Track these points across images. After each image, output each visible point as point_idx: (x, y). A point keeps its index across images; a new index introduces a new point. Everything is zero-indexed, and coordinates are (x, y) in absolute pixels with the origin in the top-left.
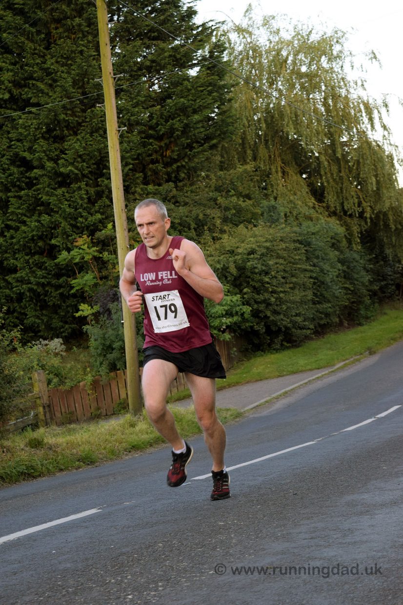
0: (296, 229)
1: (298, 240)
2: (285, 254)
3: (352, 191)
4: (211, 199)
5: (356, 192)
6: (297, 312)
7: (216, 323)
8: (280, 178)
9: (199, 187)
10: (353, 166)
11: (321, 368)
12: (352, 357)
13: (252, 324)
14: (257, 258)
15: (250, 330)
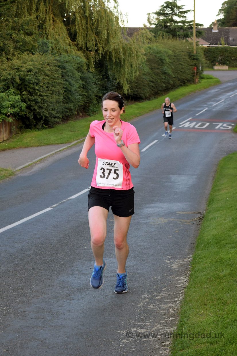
0: (57, 58)
1: (58, 65)
2: (49, 73)
3: (93, 37)
4: (9, 34)
5: (95, 37)
6: (53, 108)
7: (5, 111)
8: (51, 24)
9: (2, 26)
10: (95, 22)
11: (64, 143)
12: (82, 138)
13: (26, 113)
14: (33, 75)
15: (24, 116)
